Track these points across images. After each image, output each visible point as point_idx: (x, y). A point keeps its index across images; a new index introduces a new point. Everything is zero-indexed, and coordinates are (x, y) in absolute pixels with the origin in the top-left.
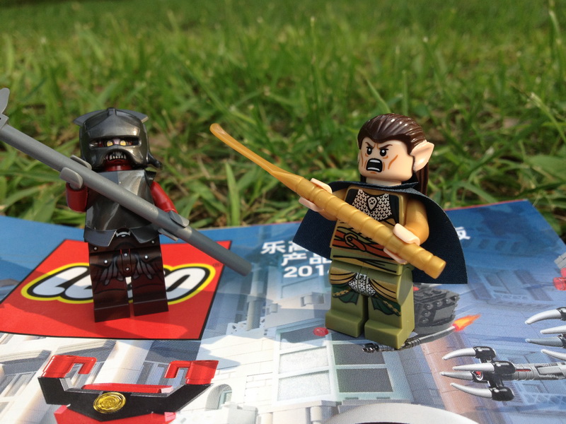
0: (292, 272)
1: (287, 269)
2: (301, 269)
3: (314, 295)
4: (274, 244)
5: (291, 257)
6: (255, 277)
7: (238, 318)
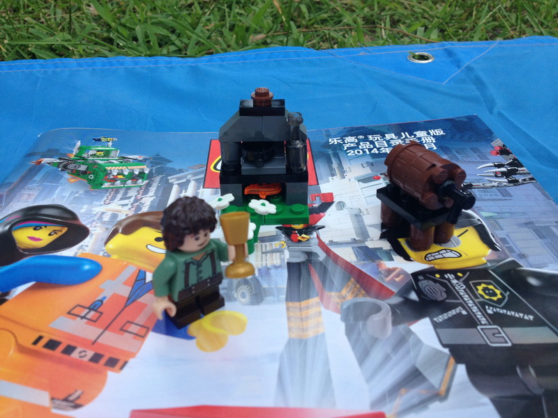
0: (351, 153)
1: (348, 151)
2: (356, 151)
3: (367, 163)
4: (335, 139)
5: (348, 145)
6: (332, 156)
7: (333, 175)
